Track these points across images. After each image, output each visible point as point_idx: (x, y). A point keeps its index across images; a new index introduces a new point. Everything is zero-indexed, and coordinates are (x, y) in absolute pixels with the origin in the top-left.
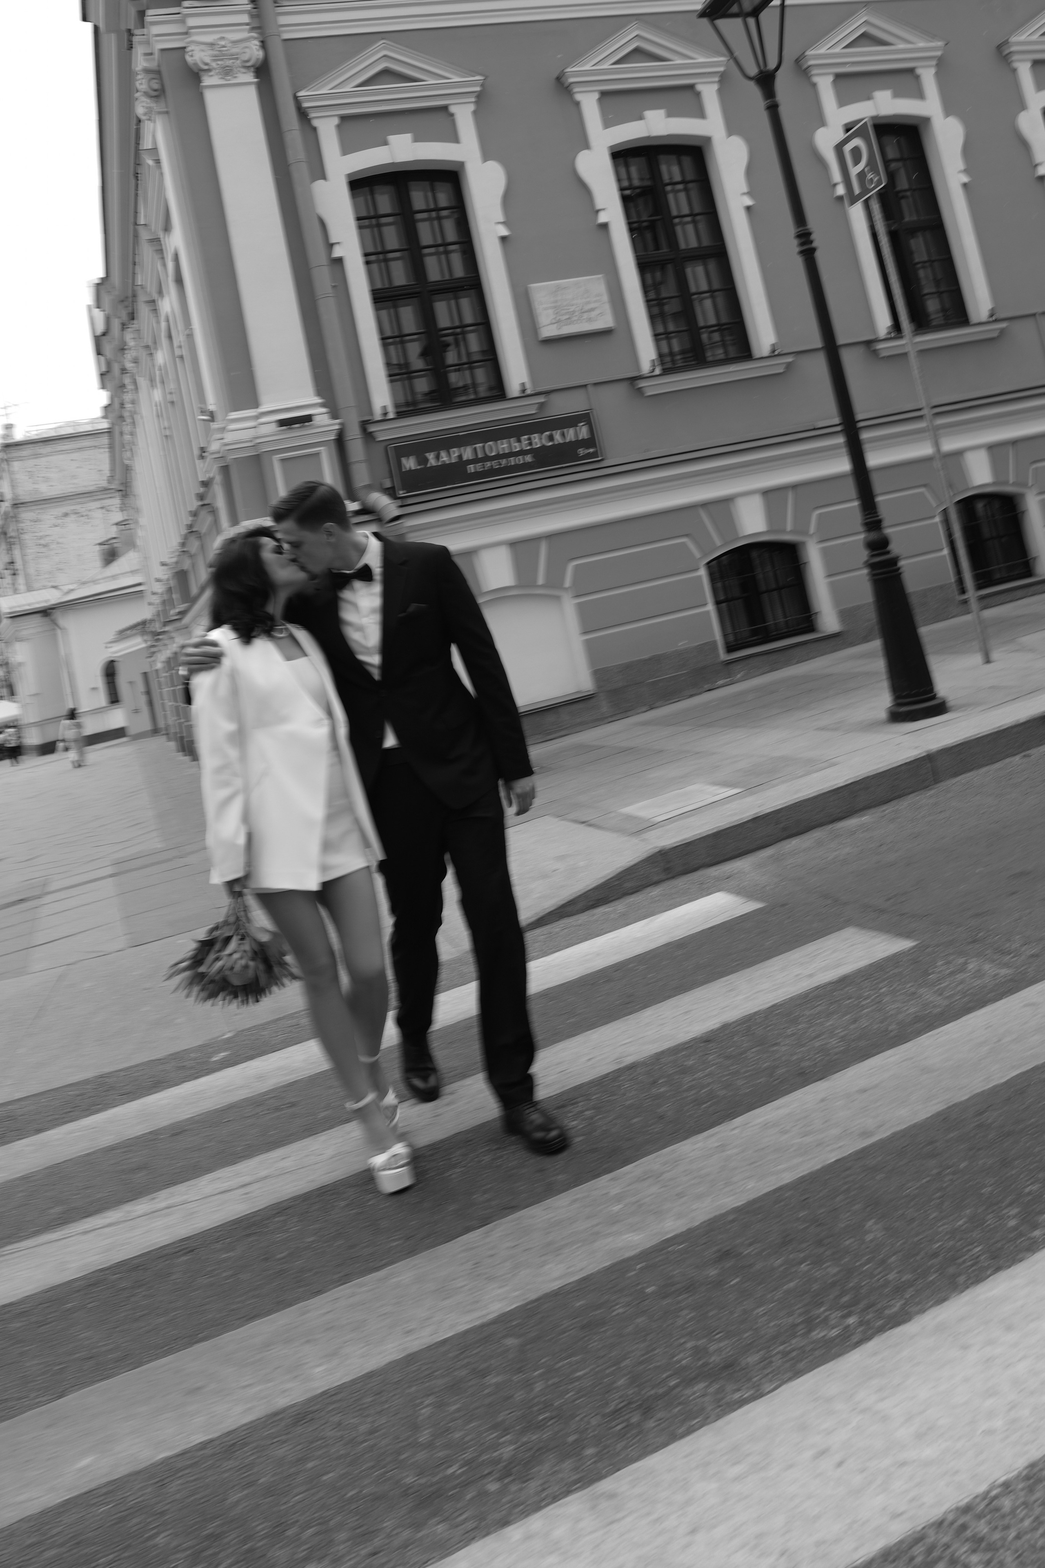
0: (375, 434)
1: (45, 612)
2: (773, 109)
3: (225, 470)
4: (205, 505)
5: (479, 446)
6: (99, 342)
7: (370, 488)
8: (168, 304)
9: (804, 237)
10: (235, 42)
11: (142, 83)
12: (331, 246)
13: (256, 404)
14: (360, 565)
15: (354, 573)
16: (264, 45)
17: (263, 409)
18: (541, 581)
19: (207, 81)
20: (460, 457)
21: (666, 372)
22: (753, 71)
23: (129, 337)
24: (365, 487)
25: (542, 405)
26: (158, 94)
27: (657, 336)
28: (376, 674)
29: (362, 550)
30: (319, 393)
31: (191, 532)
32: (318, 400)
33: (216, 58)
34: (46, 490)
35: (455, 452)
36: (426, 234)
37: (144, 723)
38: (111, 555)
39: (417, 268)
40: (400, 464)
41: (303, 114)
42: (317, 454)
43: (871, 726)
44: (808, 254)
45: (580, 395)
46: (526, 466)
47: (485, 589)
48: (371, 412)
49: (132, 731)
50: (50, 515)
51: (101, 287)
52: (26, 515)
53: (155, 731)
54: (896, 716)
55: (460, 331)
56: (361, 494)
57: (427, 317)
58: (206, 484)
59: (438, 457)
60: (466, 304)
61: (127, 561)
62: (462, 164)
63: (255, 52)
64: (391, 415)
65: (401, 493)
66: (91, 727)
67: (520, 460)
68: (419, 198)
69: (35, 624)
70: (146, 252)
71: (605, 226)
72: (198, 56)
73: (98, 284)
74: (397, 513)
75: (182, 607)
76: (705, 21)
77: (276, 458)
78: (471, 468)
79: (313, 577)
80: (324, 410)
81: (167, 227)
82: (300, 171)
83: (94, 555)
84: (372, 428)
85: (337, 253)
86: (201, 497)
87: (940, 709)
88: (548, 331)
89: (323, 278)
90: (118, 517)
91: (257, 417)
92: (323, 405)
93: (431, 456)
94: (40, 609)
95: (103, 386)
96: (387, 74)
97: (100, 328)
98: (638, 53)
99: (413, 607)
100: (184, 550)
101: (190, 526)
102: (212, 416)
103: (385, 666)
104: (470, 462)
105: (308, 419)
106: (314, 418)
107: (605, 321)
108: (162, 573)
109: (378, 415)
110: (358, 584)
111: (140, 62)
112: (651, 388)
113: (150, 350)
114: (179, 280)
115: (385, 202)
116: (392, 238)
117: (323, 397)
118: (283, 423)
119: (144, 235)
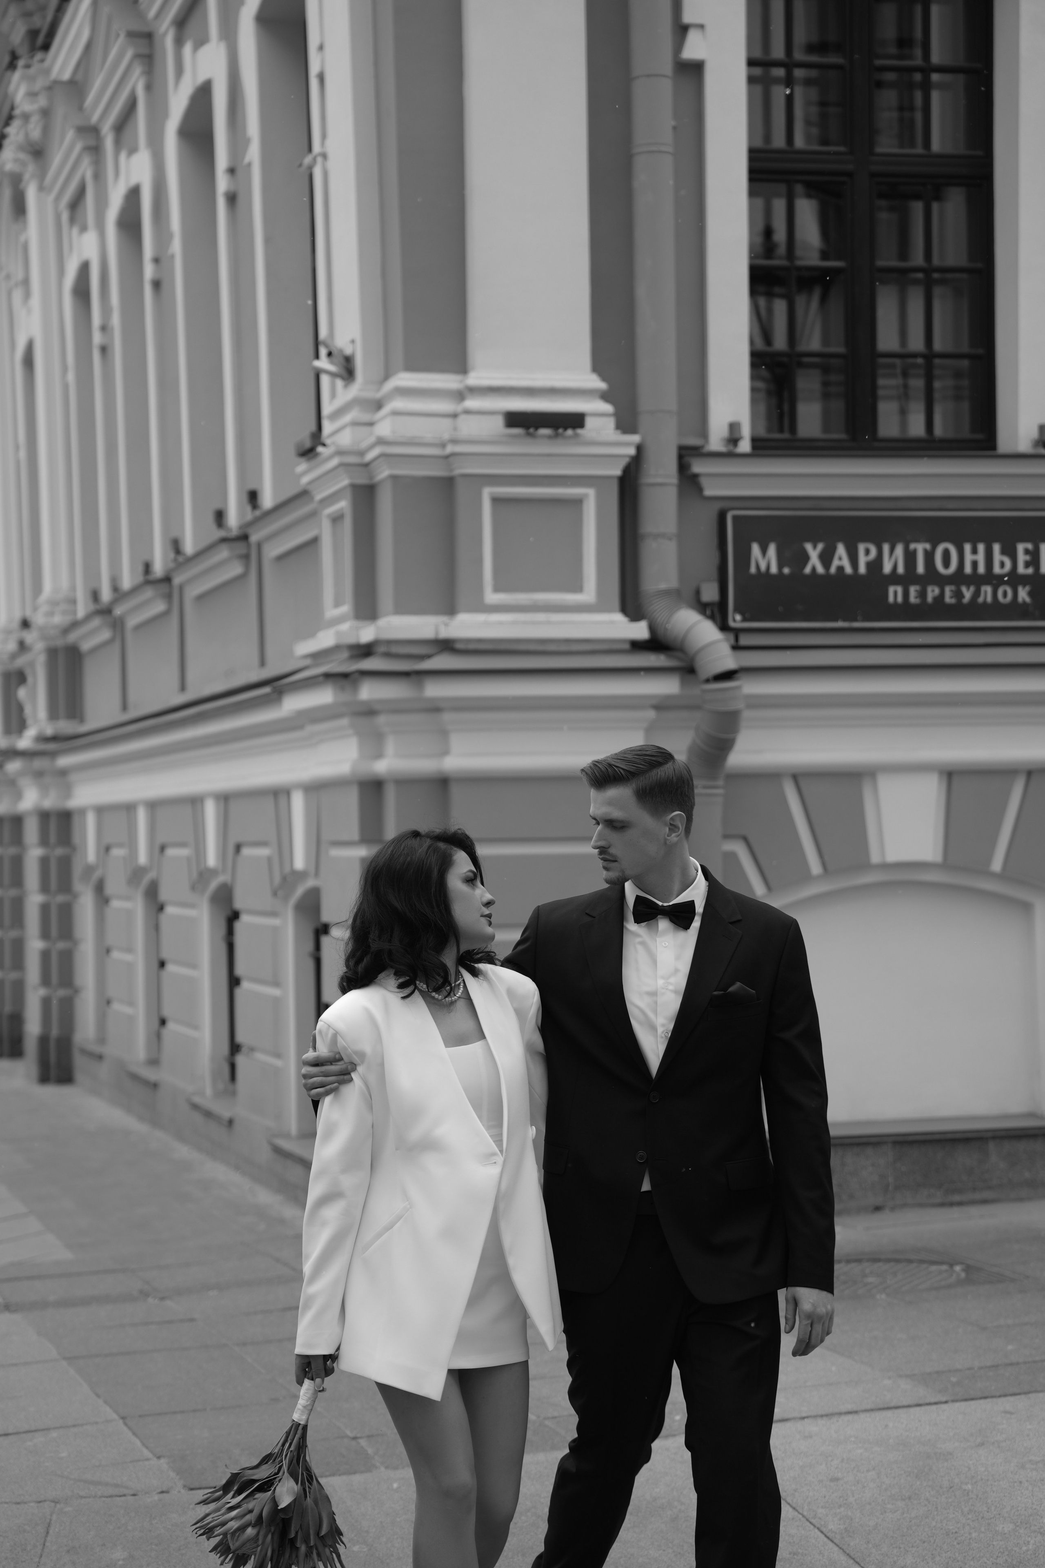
0: (704, 482)
5: (920, 548)
7: (676, 596)
12: (682, 30)
13: (462, 368)
15: (667, 907)
17: (474, 379)
18: (997, 865)
20: (875, 565)
24: (667, 593)
30: (598, 367)
32: (597, 383)
35: (866, 553)
36: (889, 32)
40: (744, 557)
42: (578, 502)
46: (1015, 610)
47: (875, 858)
48: (703, 431)
56: (658, 608)
57: (858, 235)
59: (826, 558)
64: (745, 446)
65: (736, 620)
67: (1005, 595)
74: (727, 660)
77: (487, 493)
78: (895, 593)
80: (608, 408)
84: (698, 467)
85: (693, 49)
89: (655, 105)
91: (460, 395)
92: (605, 396)
93: (814, 553)
104: (894, 578)
105: (576, 421)
106: (589, 422)
109: (716, 441)
117: (603, 378)
118: (514, 419)
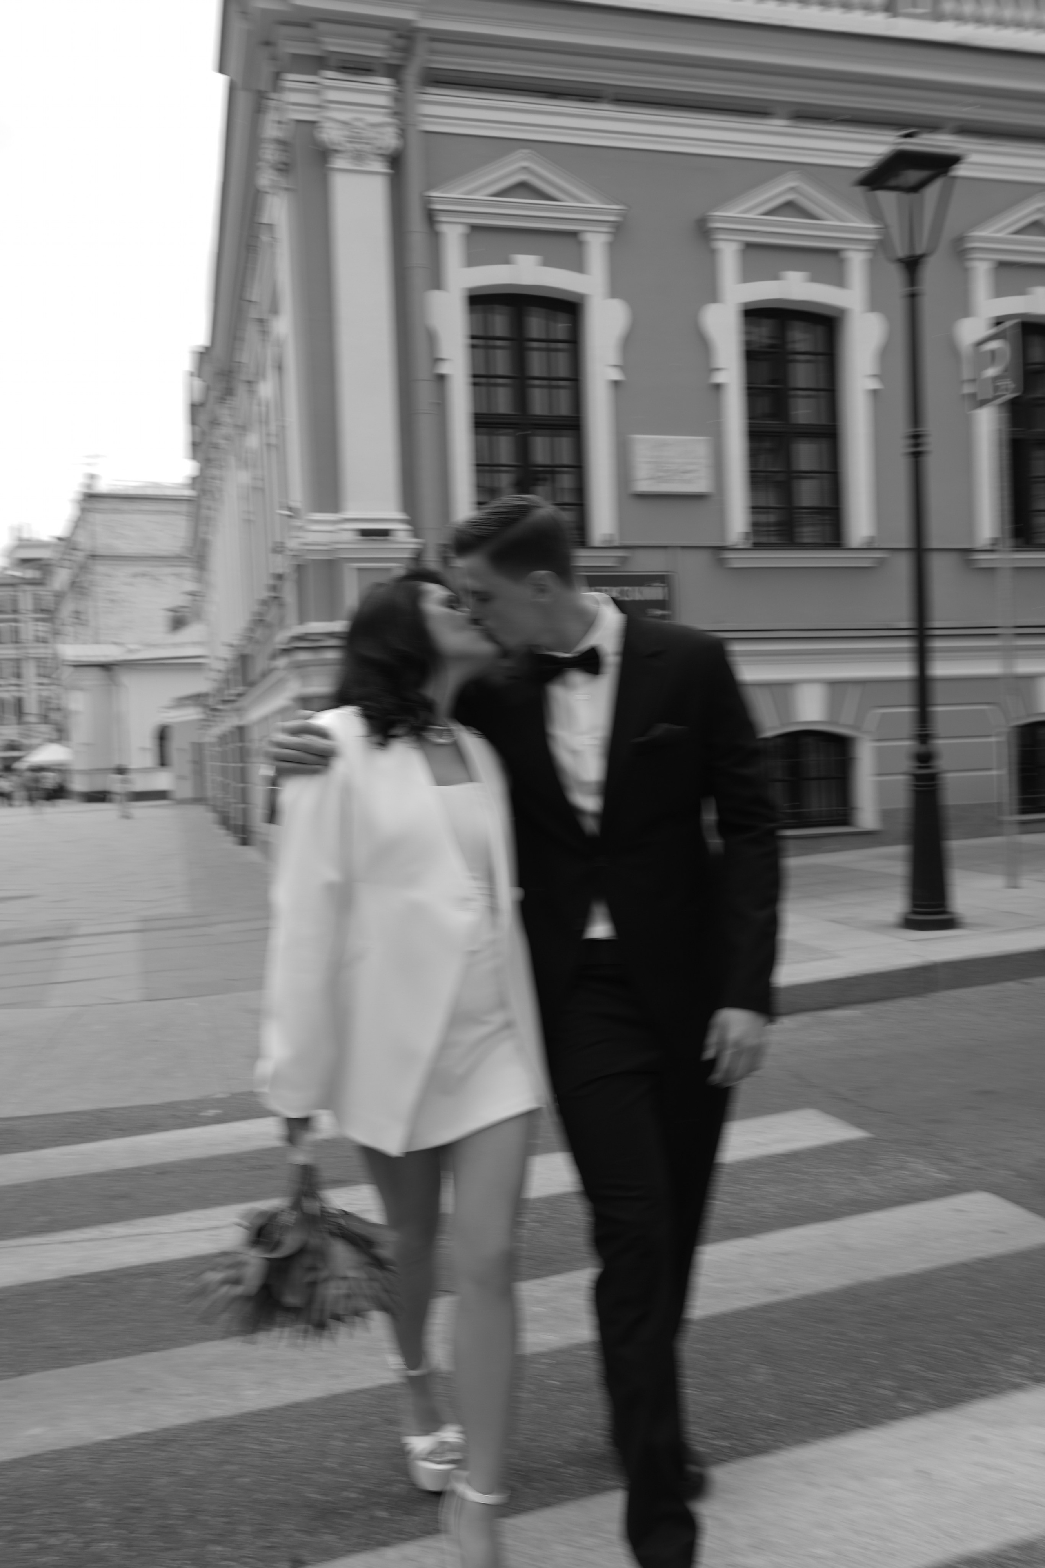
1: (106, 667)
2: (913, 297)
3: (300, 568)
4: (275, 599)
6: (195, 409)
8: (266, 389)
9: (916, 438)
10: (374, 125)
11: (270, 154)
12: (437, 361)
13: (338, 509)
14: (585, 645)
15: (574, 657)
16: (403, 133)
17: (345, 515)
19: (339, 163)
21: (758, 546)
22: (901, 252)
23: (224, 414)
25: (624, 560)
26: (284, 168)
27: (755, 509)
28: (591, 825)
29: (589, 621)
30: (404, 509)
31: (259, 621)
32: (401, 516)
33: (352, 139)
34: (124, 547)
36: (537, 364)
37: (186, 790)
38: (178, 622)
39: (521, 399)
41: (431, 217)
43: (880, 927)
44: (917, 456)
45: (659, 555)
49: (179, 795)
50: (123, 572)
51: (203, 356)
52: (101, 568)
53: (198, 800)
54: (910, 923)
55: (551, 471)
57: (523, 449)
58: (280, 577)
60: (565, 443)
61: (192, 632)
62: (582, 296)
63: (389, 140)
66: (141, 784)
68: (536, 325)
69: (93, 677)
70: (251, 332)
71: (718, 387)
72: (331, 134)
73: (201, 354)
75: (240, 689)
76: (859, 190)
77: (350, 566)
79: (505, 653)
80: (405, 527)
81: (274, 310)
82: (418, 277)
83: (161, 619)
85: (442, 369)
86: (274, 588)
87: (949, 923)
88: (644, 486)
89: (424, 393)
90: (190, 586)
91: (337, 522)
92: (405, 522)
94: (100, 663)
95: (194, 457)
96: (523, 188)
97: (198, 398)
98: (790, 207)
99: (661, 729)
100: (249, 637)
101: (260, 614)
102: (294, 513)
103: (606, 815)
105: (390, 533)
106: (394, 533)
107: (700, 485)
108: (226, 653)
110: (577, 678)
111: (271, 130)
112: (737, 560)
113: (243, 428)
114: (280, 368)
115: (500, 323)
116: (502, 362)
117: (407, 514)
118: (362, 533)
119: (253, 313)
